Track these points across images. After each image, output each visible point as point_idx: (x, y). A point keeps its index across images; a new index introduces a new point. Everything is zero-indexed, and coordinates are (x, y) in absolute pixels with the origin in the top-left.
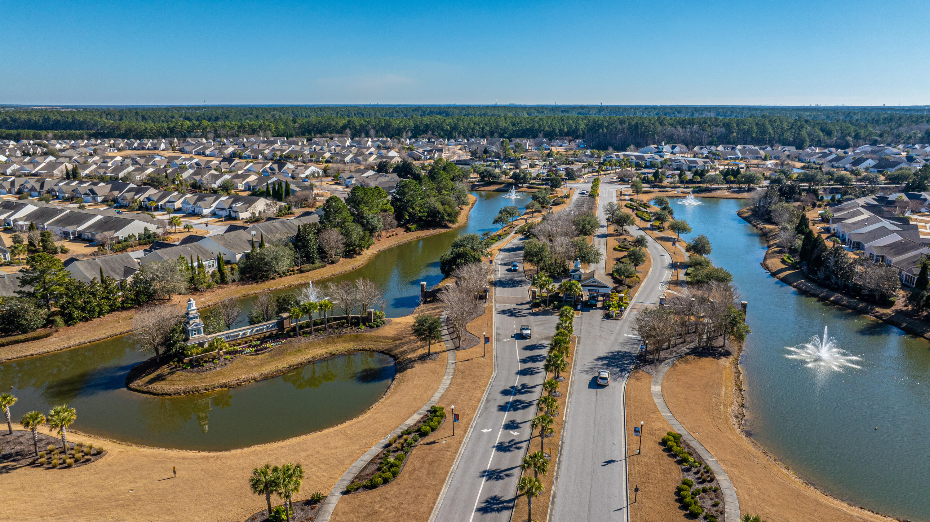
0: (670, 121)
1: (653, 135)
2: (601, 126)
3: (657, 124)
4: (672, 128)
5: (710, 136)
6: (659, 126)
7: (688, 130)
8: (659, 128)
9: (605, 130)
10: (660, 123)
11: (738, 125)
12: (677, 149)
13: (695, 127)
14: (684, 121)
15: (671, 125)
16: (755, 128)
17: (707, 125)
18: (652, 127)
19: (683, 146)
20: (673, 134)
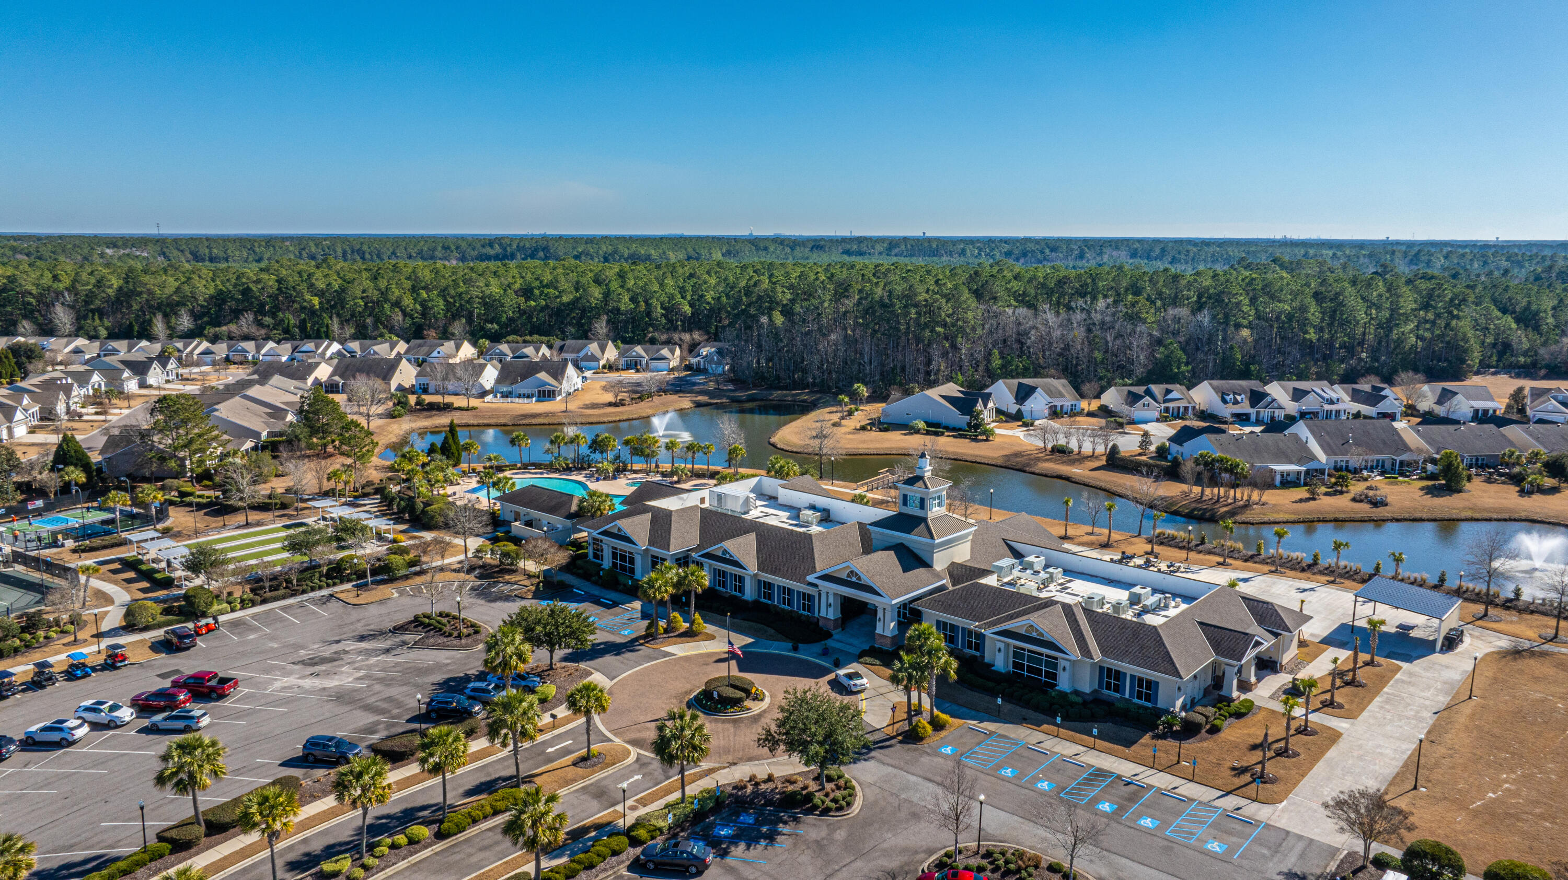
0: (1015, 285)
1: (951, 338)
2: (767, 303)
3: (966, 295)
4: (1023, 311)
5: (1159, 342)
6: (972, 303)
7: (1079, 316)
8: (973, 311)
9: (779, 319)
10: (978, 294)
11: (1253, 301)
12: (1038, 403)
13: (1101, 304)
14: (1061, 283)
15: (1023, 299)
16: (1314, 313)
17: (1142, 299)
18: (947, 308)
19: (1061, 384)
20: (1026, 333)
